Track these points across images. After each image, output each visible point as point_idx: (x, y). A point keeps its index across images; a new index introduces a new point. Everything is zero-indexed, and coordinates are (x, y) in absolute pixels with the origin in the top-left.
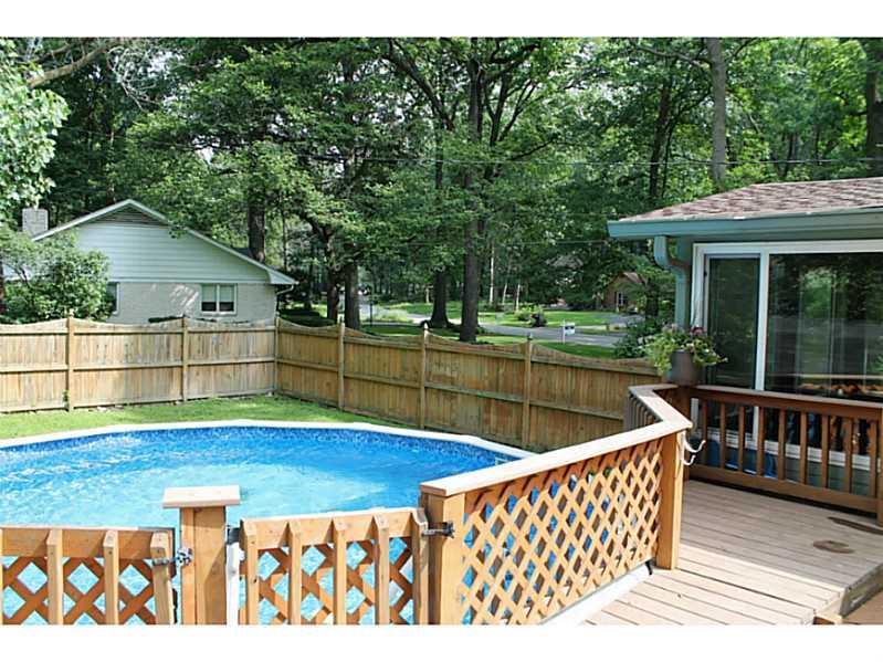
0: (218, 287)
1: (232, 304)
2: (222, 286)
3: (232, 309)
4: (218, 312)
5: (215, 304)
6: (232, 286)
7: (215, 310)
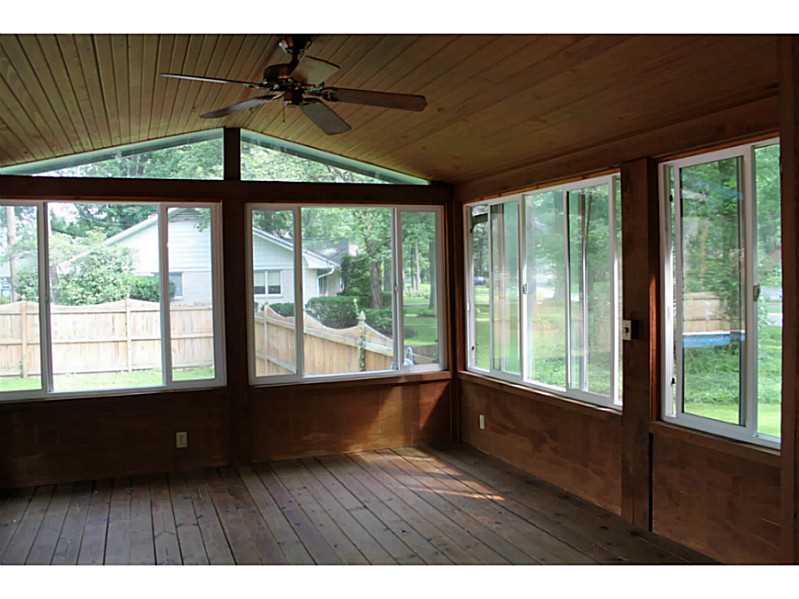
0: (266, 274)
1: (279, 287)
2: (269, 271)
3: (279, 292)
4: (267, 295)
5: (264, 288)
6: (279, 271)
7: (264, 292)
